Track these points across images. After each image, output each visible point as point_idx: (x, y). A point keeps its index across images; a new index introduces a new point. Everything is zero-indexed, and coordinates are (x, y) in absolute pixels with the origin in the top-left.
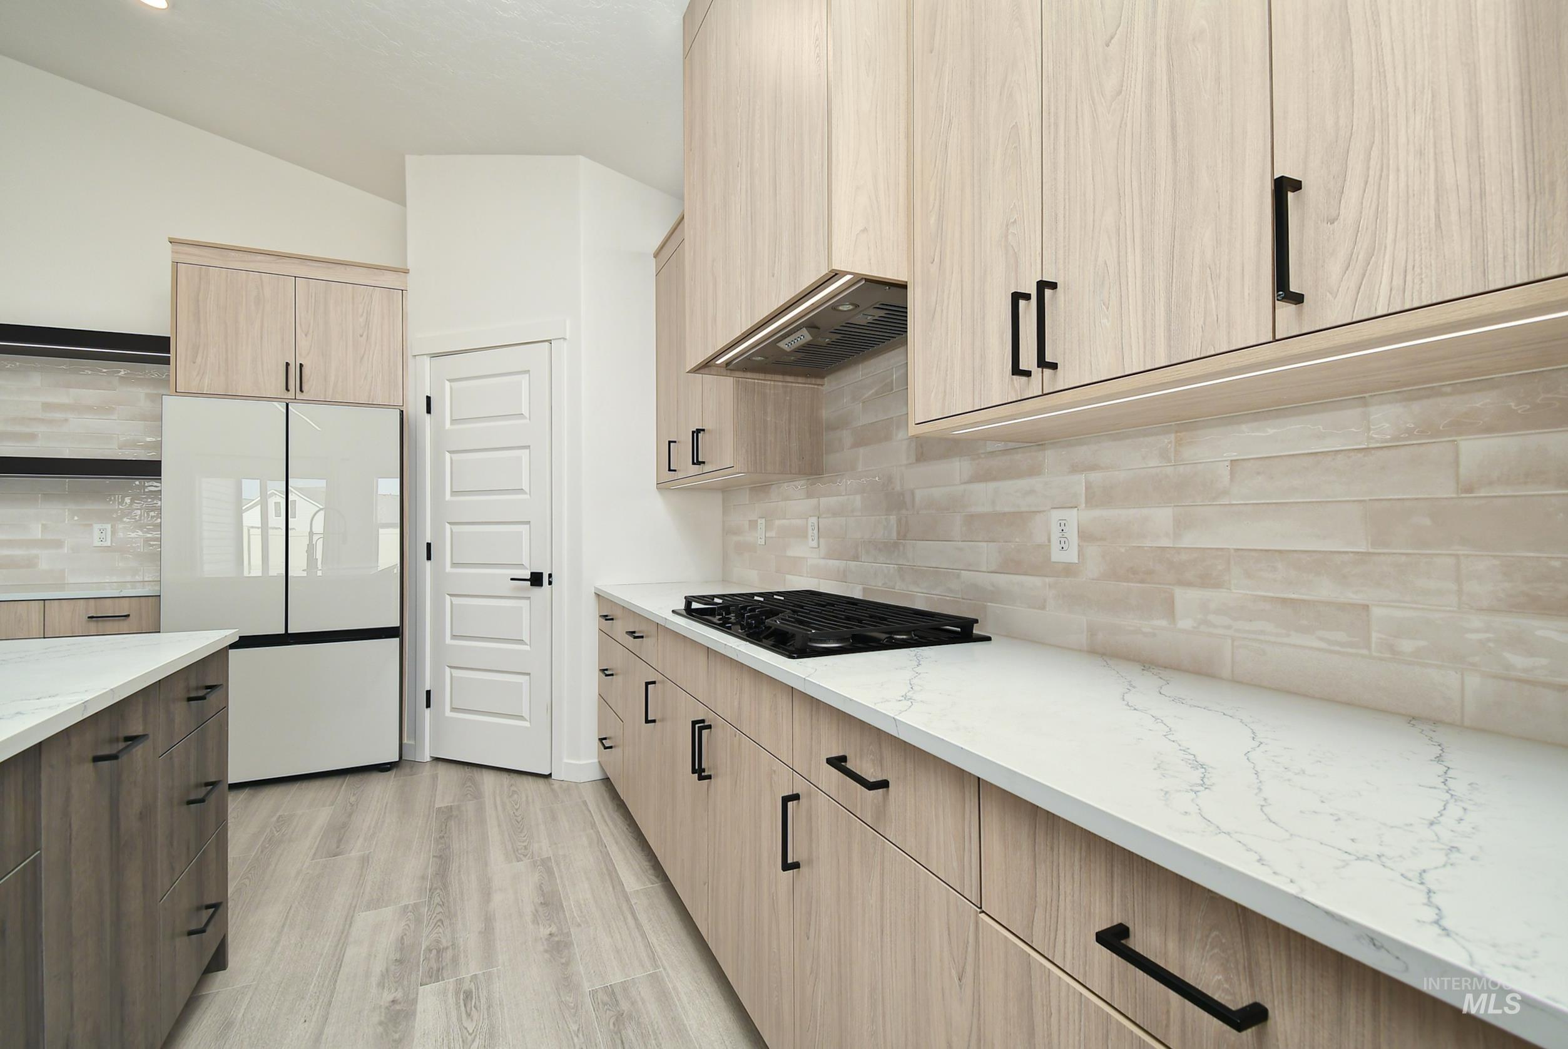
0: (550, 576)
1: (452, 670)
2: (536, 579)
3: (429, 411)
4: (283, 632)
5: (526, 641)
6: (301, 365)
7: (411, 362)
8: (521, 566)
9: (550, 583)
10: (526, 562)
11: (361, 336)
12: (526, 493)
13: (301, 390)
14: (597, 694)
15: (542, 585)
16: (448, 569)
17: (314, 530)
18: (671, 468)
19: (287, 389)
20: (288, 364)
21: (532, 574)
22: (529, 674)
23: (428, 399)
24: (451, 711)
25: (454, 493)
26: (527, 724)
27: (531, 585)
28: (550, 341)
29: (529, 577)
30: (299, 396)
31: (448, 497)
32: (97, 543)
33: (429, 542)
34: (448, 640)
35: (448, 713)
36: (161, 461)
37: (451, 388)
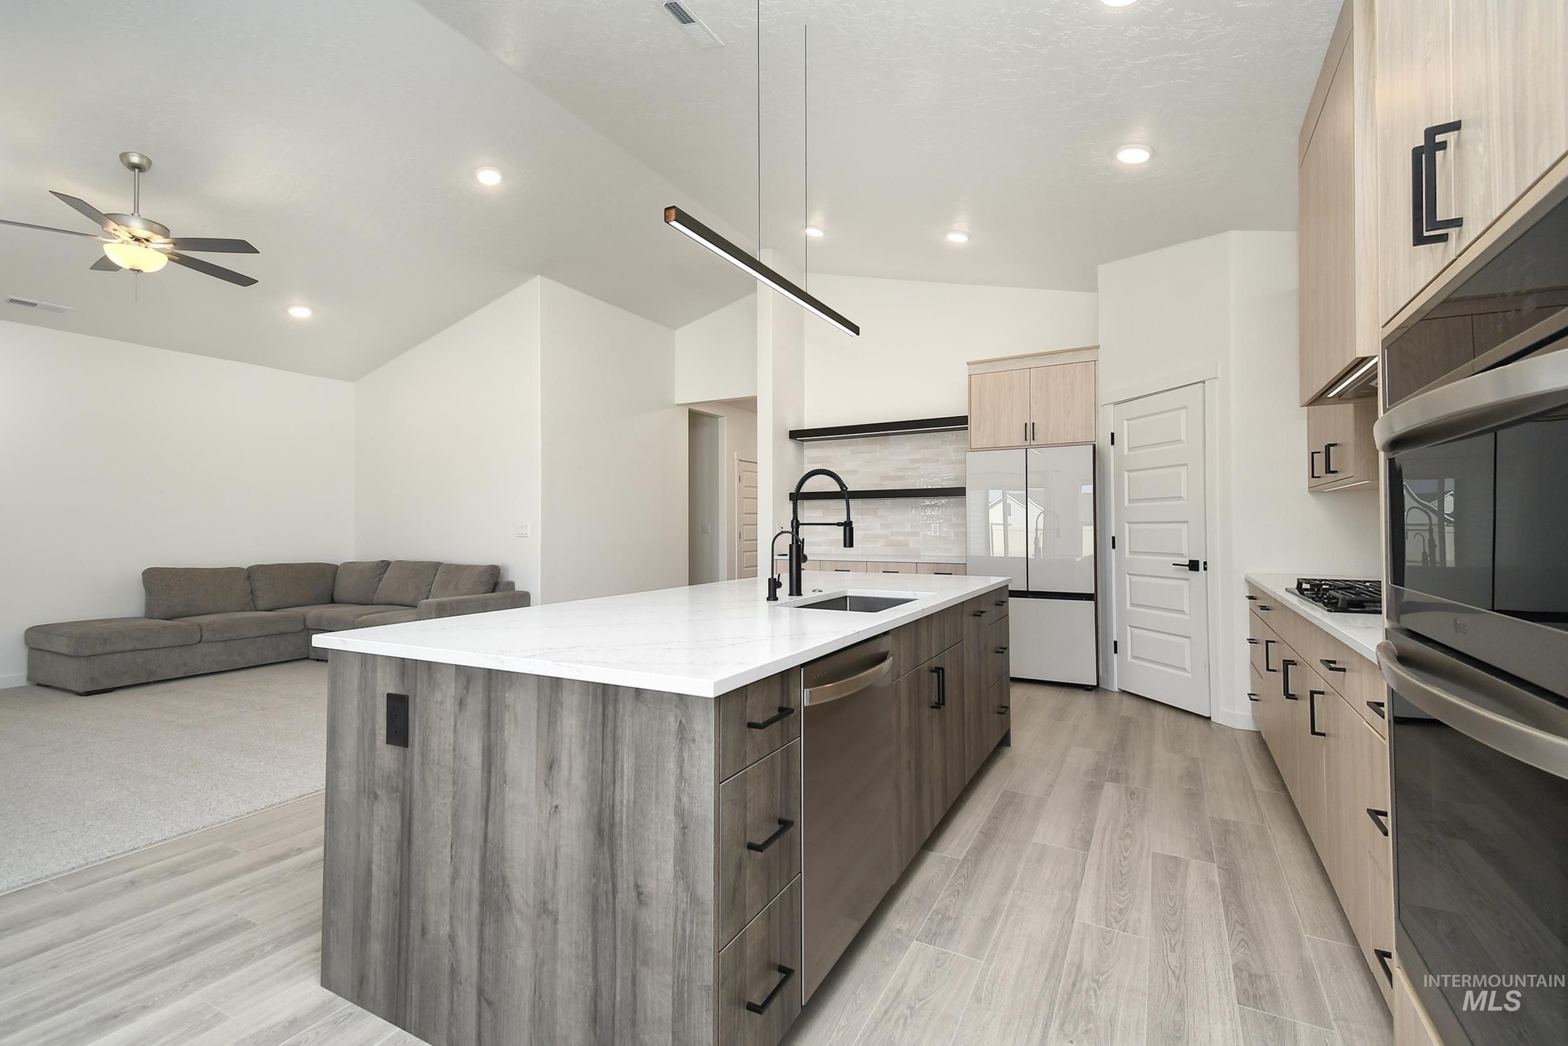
0: (1205, 563)
1: (1133, 629)
2: (1193, 566)
3: (1113, 443)
4: (1026, 590)
5: (1187, 613)
6: (1033, 424)
7: (1101, 410)
8: (1181, 555)
9: (1205, 569)
10: (1185, 551)
11: (1068, 398)
12: (1184, 500)
13: (1034, 439)
14: (1249, 661)
15: (1198, 570)
16: (1127, 555)
17: (1039, 528)
18: (1315, 475)
19: (1026, 440)
20: (1026, 424)
21: (1190, 561)
22: (1189, 638)
23: (1113, 434)
24: (1132, 658)
25: (1130, 501)
26: (1190, 675)
27: (1190, 570)
28: (1203, 382)
29: (1188, 563)
30: (1033, 443)
31: (1126, 503)
32: (933, 534)
33: (1114, 535)
34: (1128, 606)
35: (1129, 659)
36: (965, 488)
37: (1128, 424)
